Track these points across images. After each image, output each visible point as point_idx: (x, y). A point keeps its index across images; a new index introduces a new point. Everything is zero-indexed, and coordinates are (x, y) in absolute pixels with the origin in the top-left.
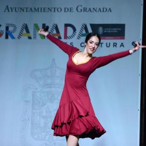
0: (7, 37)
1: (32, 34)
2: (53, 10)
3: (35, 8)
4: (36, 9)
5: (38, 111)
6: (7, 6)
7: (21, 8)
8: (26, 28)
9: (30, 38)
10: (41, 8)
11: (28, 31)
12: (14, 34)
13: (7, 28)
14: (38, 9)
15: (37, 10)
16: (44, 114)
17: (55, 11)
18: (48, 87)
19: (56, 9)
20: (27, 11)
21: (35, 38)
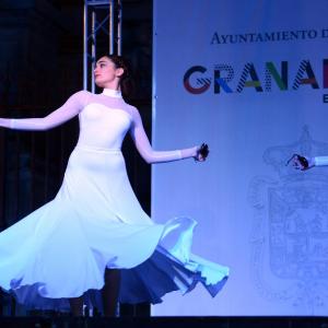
0: (217, 91)
1: (262, 82)
2: (300, 35)
3: (267, 35)
4: (270, 35)
5: (282, 225)
6: (216, 34)
7: (241, 36)
8: (252, 71)
9: (259, 89)
10: (278, 34)
11: (255, 78)
12: (229, 84)
13: (217, 73)
14: (273, 34)
15: (270, 37)
16: (292, 230)
17: (303, 37)
18: (299, 180)
19: (306, 34)
20: (252, 40)
21: (268, 89)
